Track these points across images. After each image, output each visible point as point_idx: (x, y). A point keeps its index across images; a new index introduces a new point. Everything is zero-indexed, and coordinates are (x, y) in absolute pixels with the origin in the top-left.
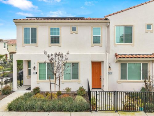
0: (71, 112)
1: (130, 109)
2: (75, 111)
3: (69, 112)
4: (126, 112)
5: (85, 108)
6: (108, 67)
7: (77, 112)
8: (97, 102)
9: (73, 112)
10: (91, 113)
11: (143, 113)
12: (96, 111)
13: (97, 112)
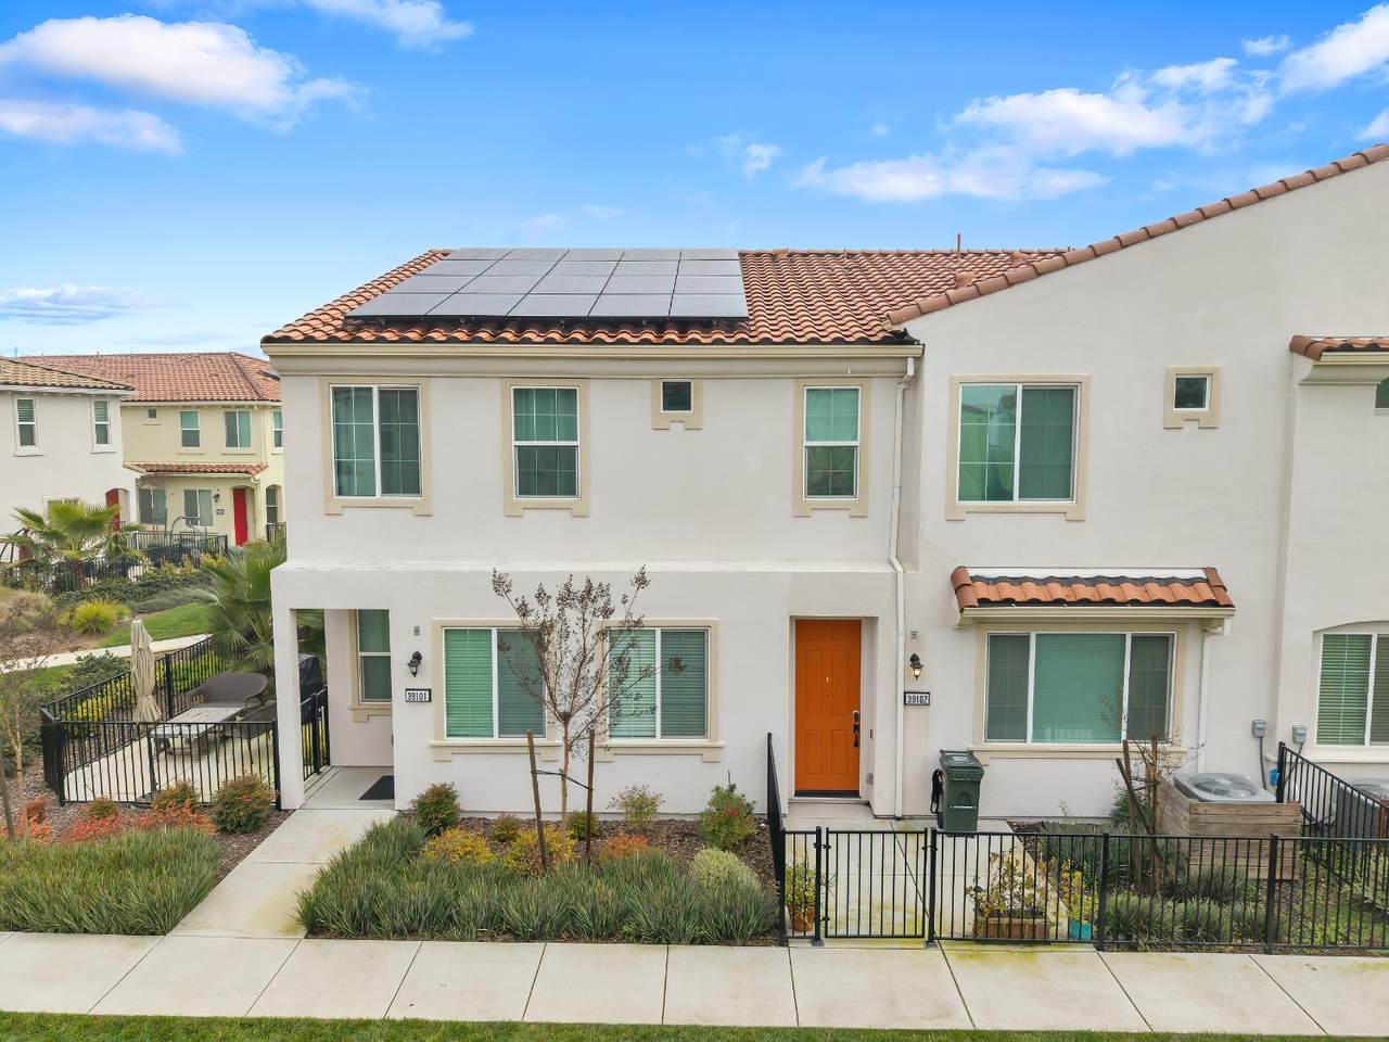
0: (668, 943)
1: (1016, 932)
2: (693, 942)
3: (659, 942)
4: (988, 947)
5: (753, 921)
6: (903, 661)
7: (702, 943)
8: (823, 889)
9: (679, 942)
10: (782, 950)
11: (1086, 953)
12: (816, 940)
13: (821, 944)
